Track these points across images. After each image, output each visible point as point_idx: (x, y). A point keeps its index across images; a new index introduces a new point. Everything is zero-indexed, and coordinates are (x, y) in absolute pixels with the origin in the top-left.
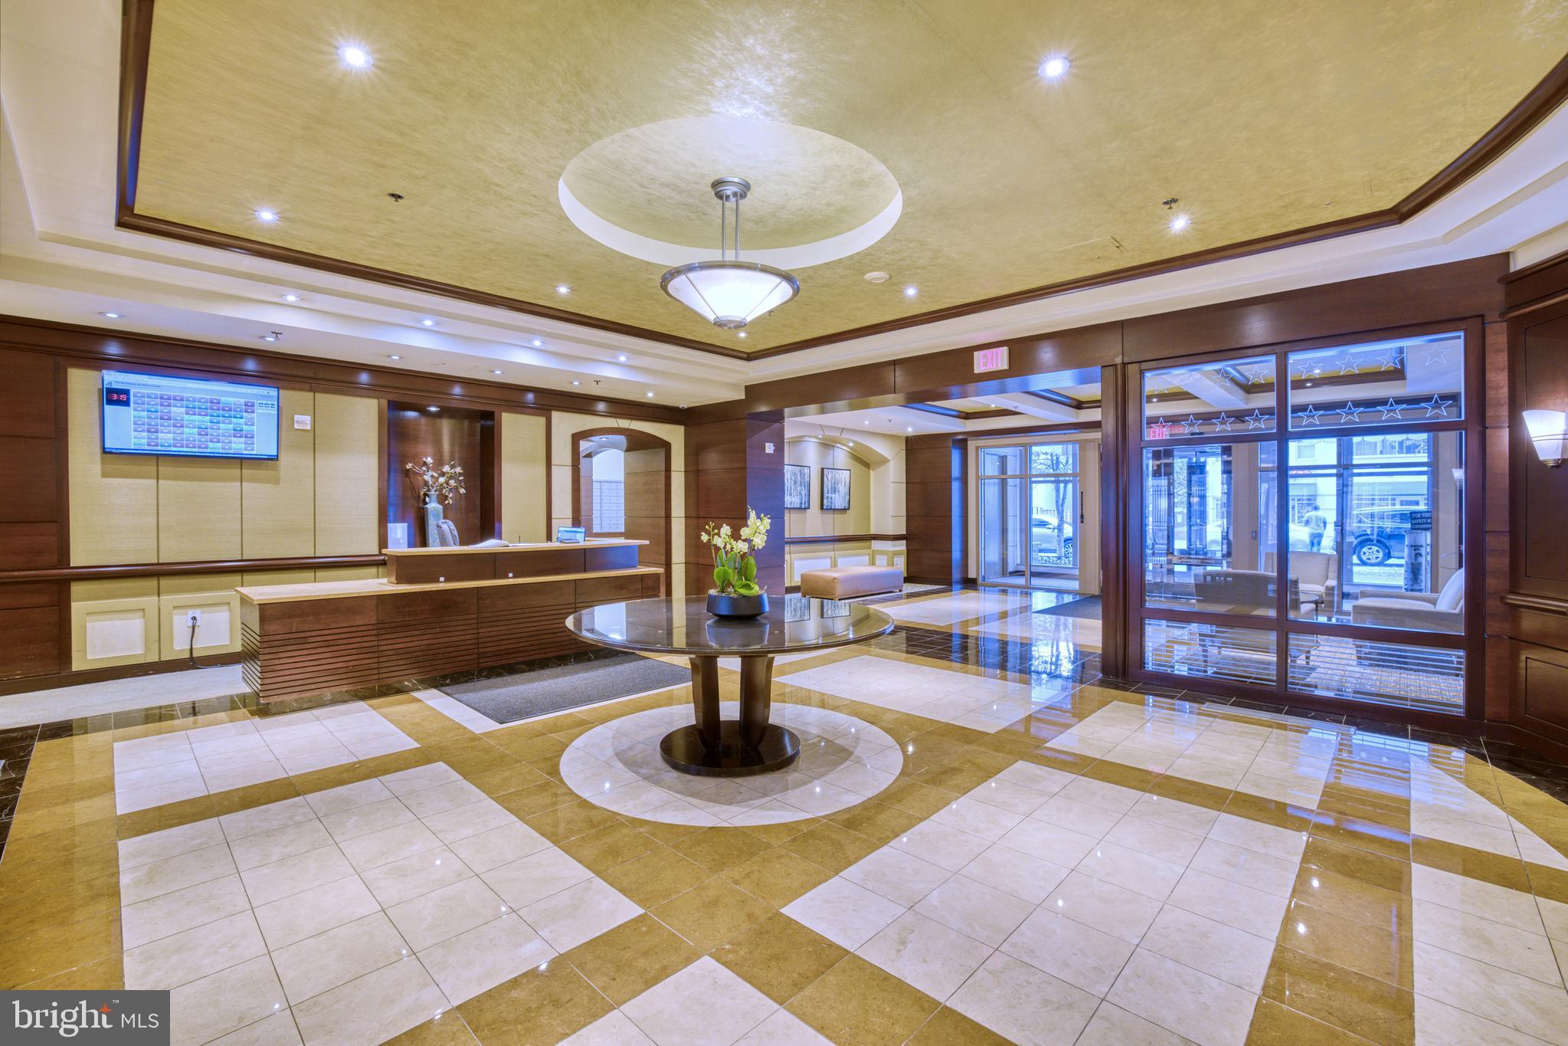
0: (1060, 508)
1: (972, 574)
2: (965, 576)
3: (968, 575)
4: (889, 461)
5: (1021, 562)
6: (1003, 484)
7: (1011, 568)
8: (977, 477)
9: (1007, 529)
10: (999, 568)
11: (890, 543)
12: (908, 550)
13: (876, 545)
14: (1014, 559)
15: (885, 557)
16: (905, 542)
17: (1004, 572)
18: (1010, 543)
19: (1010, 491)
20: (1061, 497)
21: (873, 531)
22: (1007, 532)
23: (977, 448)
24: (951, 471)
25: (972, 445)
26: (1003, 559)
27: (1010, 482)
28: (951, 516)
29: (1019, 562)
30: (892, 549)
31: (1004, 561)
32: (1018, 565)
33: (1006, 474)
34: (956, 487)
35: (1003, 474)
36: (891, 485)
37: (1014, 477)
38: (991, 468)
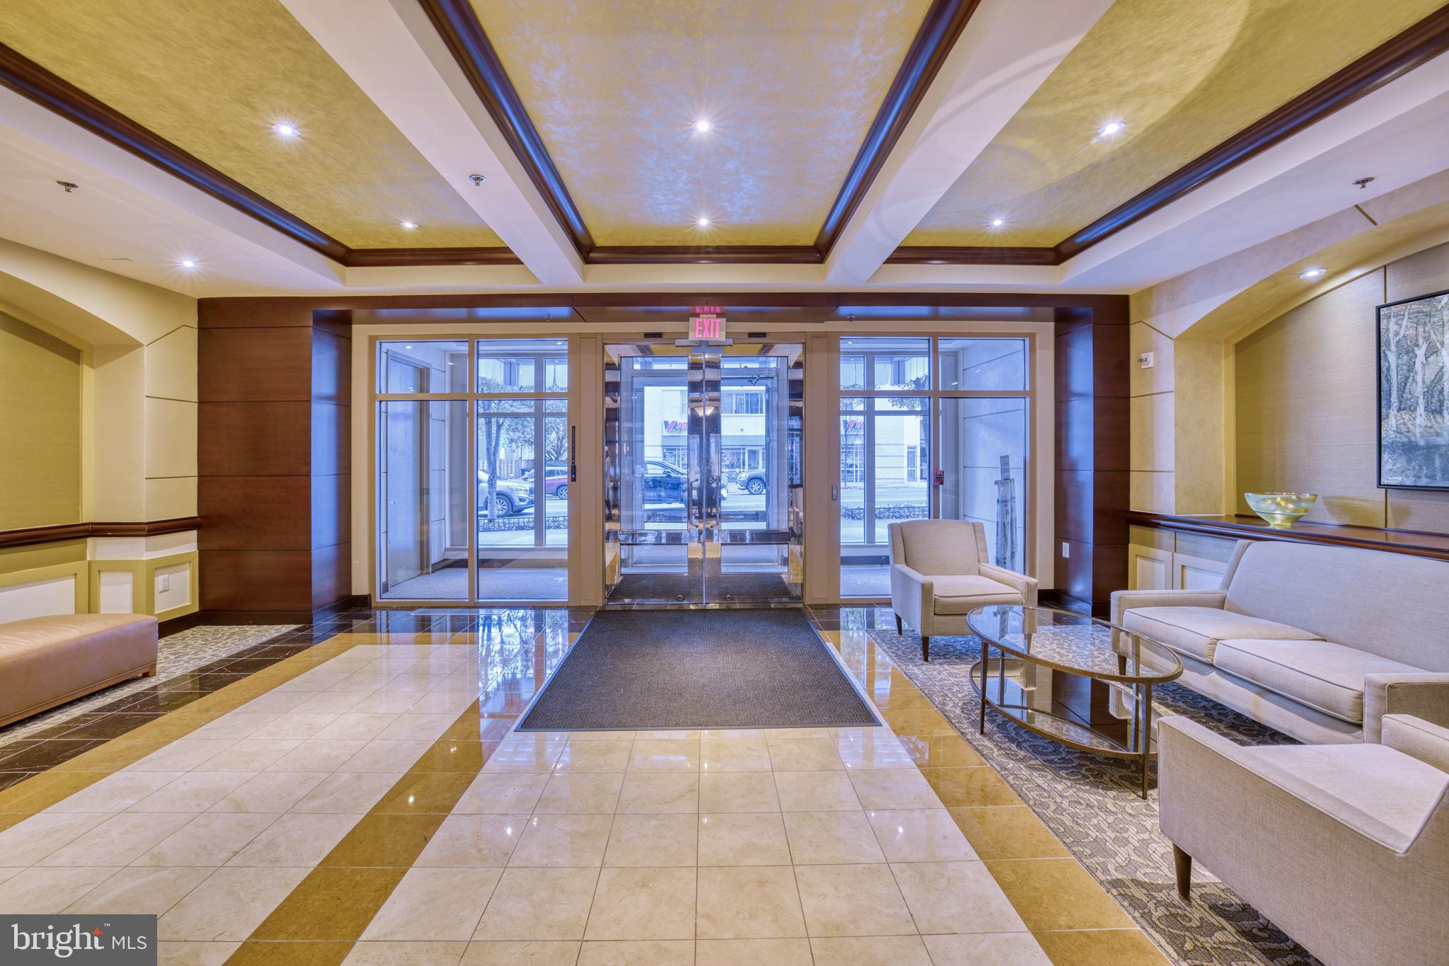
0: (492, 457)
1: (360, 586)
2: (344, 592)
3: (351, 591)
4: (137, 345)
5: (452, 544)
6: (422, 409)
7: (435, 557)
8: (372, 397)
9: (428, 490)
10: (414, 559)
11: (142, 541)
12: (203, 554)
13: (98, 549)
14: (442, 543)
15: (129, 577)
16: (193, 534)
17: (425, 566)
18: (434, 515)
19: (434, 427)
20: (493, 444)
21: (89, 514)
22: (428, 493)
23: (372, 340)
24: (309, 380)
25: (360, 333)
26: (422, 543)
27: (434, 407)
28: (308, 475)
29: (448, 545)
30: (147, 556)
31: (424, 546)
32: (446, 550)
33: (428, 392)
34: (322, 417)
35: (422, 391)
36: (146, 401)
37: (441, 398)
38: (400, 383)
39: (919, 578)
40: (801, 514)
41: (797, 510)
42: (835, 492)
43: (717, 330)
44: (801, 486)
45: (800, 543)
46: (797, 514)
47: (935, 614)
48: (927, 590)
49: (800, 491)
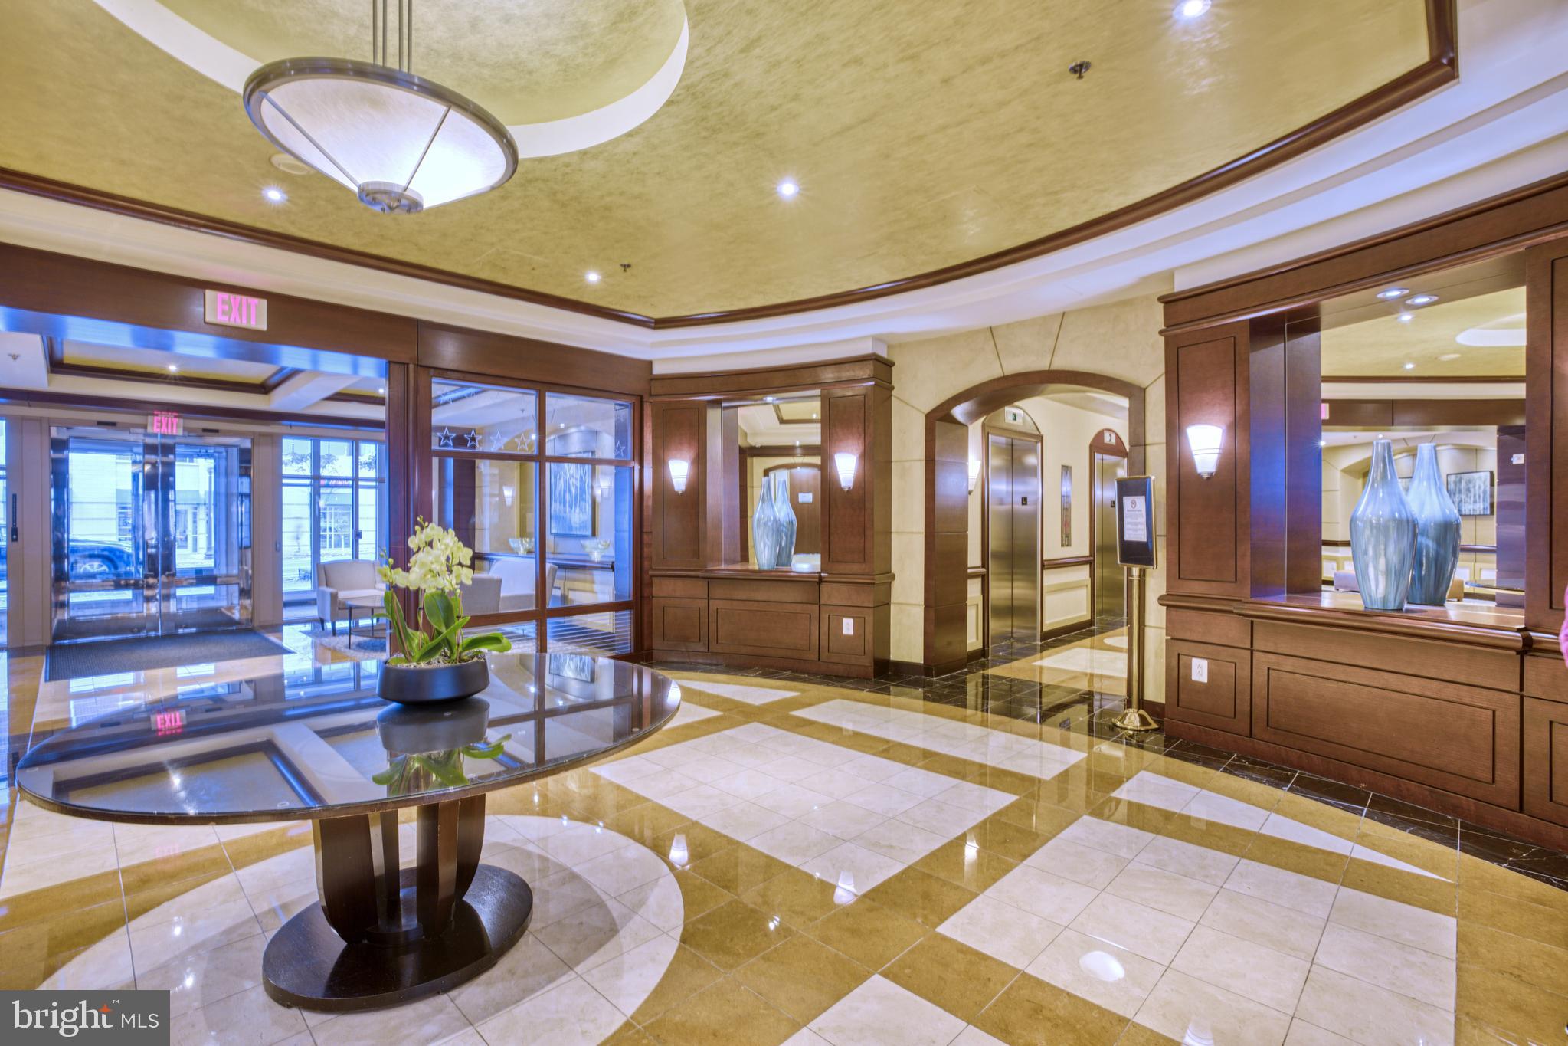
39: (329, 590)
40: (250, 572)
41: (246, 568)
42: (278, 546)
43: (175, 426)
44: (250, 547)
45: (249, 597)
46: (247, 572)
47: (339, 609)
48: (334, 596)
49: (249, 553)
